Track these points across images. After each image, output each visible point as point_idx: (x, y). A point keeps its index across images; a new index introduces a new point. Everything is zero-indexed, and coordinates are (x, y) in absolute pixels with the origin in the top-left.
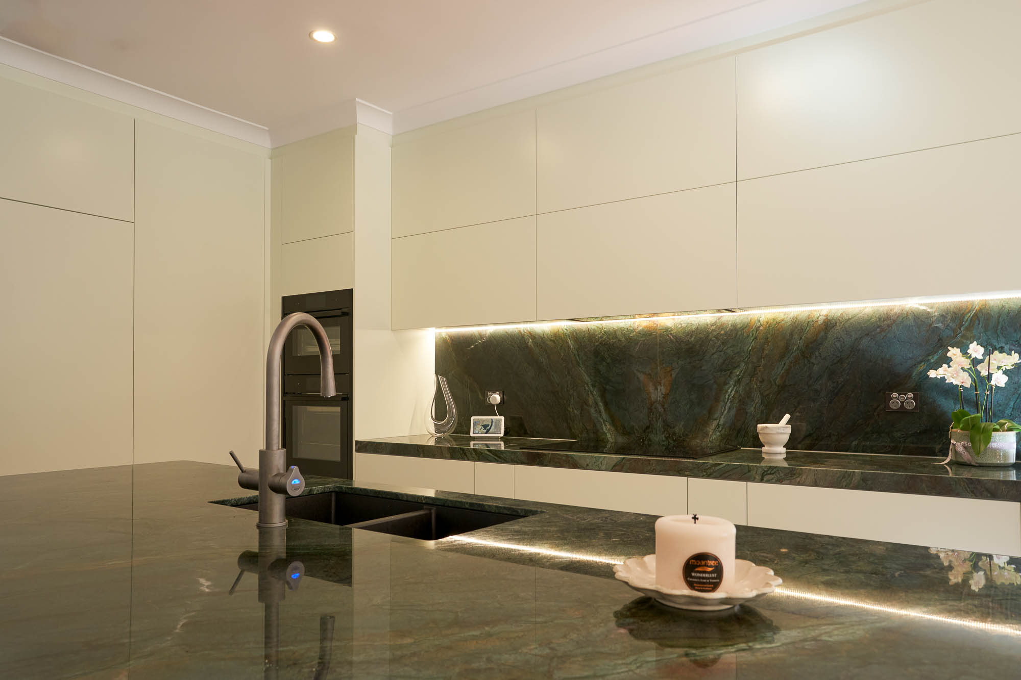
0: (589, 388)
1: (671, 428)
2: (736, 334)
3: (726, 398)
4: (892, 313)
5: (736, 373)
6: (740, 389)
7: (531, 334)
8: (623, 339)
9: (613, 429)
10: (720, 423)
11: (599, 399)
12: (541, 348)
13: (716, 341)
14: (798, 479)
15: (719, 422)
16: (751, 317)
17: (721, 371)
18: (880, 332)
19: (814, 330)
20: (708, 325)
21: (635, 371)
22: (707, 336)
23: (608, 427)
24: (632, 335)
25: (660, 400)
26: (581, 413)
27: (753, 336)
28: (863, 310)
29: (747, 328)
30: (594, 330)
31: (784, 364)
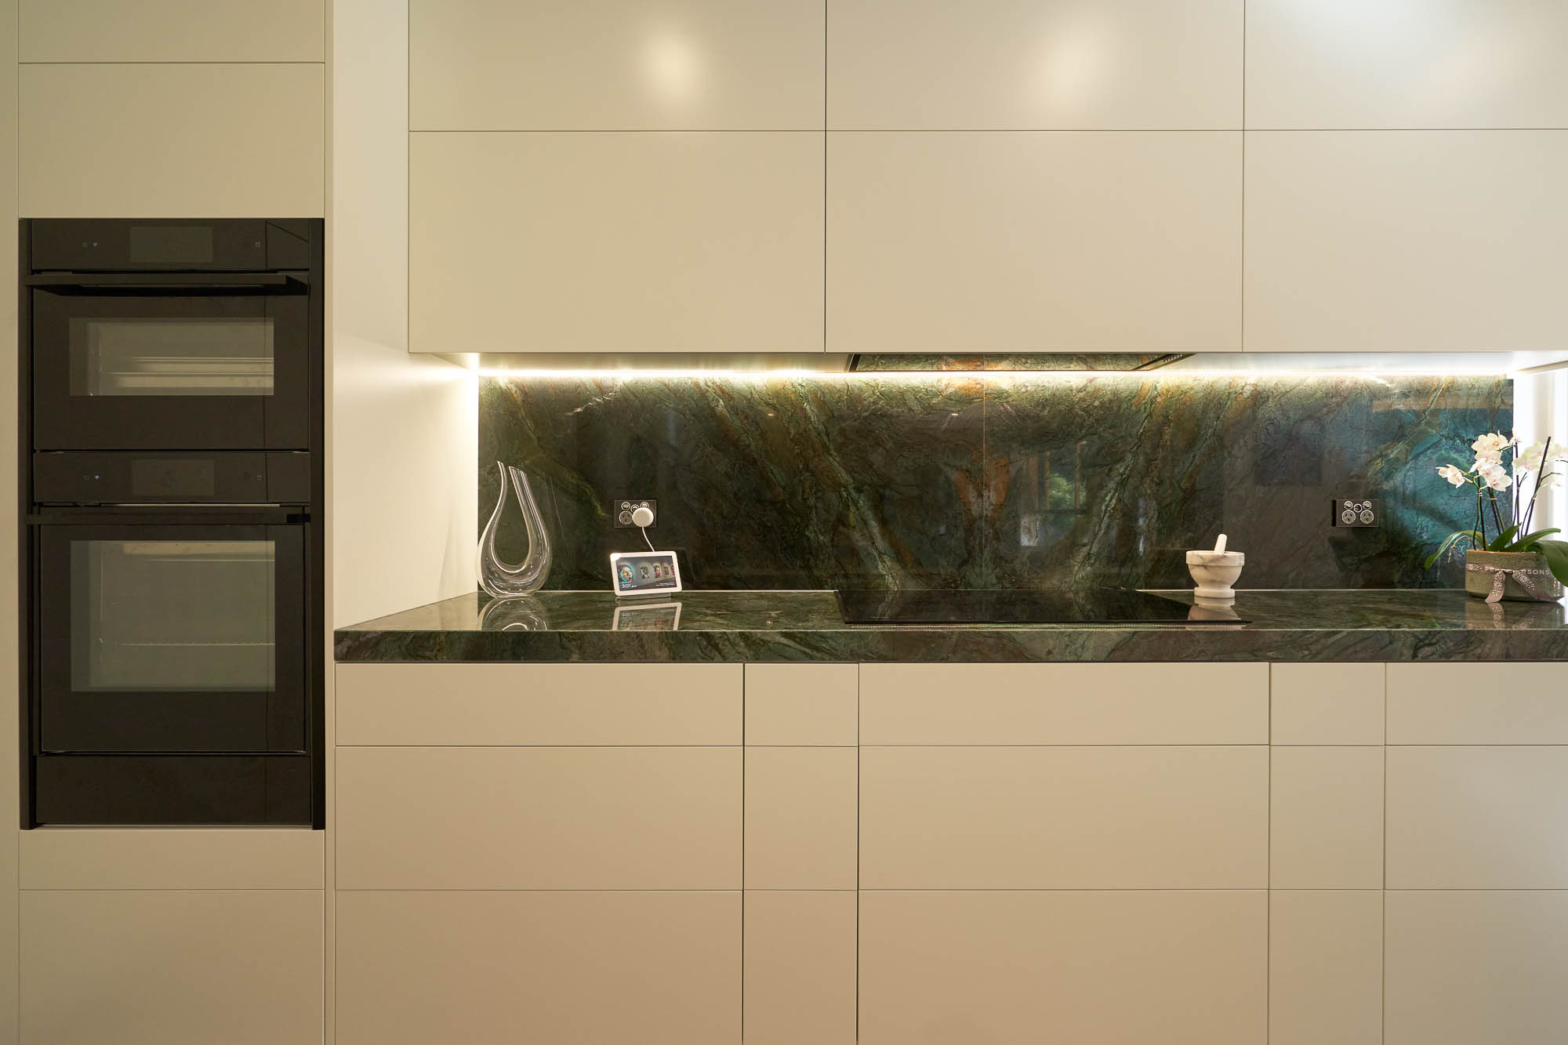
0: (849, 494)
1: (1006, 561)
2: (1120, 407)
3: (1102, 511)
4: (1343, 386)
5: (1118, 469)
6: (1125, 495)
7: (723, 391)
8: (917, 408)
9: (897, 567)
10: (1091, 552)
11: (869, 515)
12: (746, 418)
13: (1086, 418)
14: (1479, 651)
15: (1090, 550)
16: (1143, 380)
17: (1094, 465)
18: (1328, 412)
19: (1237, 405)
20: (1072, 390)
21: (942, 466)
22: (1071, 409)
23: (889, 563)
24: (935, 401)
25: (987, 516)
26: (832, 540)
27: (1145, 412)
28: (1305, 380)
29: (1137, 398)
30: (860, 389)
31: (1194, 457)
